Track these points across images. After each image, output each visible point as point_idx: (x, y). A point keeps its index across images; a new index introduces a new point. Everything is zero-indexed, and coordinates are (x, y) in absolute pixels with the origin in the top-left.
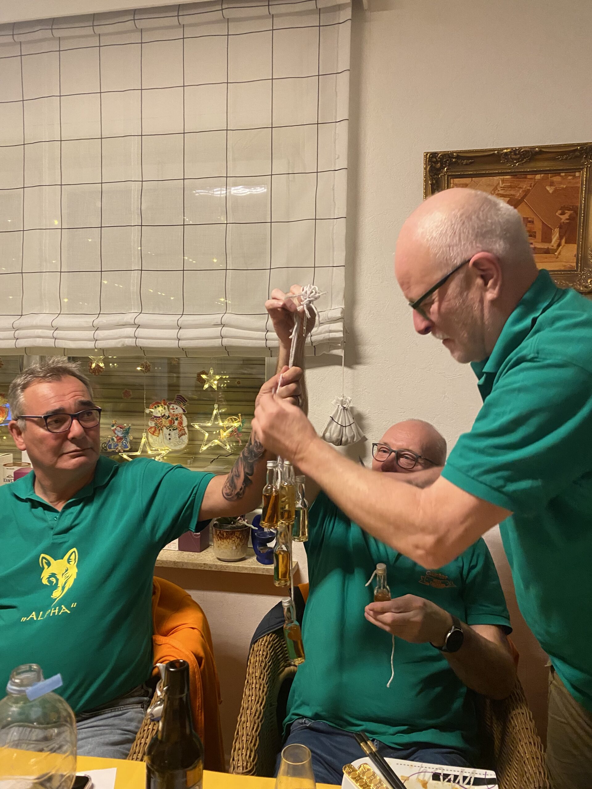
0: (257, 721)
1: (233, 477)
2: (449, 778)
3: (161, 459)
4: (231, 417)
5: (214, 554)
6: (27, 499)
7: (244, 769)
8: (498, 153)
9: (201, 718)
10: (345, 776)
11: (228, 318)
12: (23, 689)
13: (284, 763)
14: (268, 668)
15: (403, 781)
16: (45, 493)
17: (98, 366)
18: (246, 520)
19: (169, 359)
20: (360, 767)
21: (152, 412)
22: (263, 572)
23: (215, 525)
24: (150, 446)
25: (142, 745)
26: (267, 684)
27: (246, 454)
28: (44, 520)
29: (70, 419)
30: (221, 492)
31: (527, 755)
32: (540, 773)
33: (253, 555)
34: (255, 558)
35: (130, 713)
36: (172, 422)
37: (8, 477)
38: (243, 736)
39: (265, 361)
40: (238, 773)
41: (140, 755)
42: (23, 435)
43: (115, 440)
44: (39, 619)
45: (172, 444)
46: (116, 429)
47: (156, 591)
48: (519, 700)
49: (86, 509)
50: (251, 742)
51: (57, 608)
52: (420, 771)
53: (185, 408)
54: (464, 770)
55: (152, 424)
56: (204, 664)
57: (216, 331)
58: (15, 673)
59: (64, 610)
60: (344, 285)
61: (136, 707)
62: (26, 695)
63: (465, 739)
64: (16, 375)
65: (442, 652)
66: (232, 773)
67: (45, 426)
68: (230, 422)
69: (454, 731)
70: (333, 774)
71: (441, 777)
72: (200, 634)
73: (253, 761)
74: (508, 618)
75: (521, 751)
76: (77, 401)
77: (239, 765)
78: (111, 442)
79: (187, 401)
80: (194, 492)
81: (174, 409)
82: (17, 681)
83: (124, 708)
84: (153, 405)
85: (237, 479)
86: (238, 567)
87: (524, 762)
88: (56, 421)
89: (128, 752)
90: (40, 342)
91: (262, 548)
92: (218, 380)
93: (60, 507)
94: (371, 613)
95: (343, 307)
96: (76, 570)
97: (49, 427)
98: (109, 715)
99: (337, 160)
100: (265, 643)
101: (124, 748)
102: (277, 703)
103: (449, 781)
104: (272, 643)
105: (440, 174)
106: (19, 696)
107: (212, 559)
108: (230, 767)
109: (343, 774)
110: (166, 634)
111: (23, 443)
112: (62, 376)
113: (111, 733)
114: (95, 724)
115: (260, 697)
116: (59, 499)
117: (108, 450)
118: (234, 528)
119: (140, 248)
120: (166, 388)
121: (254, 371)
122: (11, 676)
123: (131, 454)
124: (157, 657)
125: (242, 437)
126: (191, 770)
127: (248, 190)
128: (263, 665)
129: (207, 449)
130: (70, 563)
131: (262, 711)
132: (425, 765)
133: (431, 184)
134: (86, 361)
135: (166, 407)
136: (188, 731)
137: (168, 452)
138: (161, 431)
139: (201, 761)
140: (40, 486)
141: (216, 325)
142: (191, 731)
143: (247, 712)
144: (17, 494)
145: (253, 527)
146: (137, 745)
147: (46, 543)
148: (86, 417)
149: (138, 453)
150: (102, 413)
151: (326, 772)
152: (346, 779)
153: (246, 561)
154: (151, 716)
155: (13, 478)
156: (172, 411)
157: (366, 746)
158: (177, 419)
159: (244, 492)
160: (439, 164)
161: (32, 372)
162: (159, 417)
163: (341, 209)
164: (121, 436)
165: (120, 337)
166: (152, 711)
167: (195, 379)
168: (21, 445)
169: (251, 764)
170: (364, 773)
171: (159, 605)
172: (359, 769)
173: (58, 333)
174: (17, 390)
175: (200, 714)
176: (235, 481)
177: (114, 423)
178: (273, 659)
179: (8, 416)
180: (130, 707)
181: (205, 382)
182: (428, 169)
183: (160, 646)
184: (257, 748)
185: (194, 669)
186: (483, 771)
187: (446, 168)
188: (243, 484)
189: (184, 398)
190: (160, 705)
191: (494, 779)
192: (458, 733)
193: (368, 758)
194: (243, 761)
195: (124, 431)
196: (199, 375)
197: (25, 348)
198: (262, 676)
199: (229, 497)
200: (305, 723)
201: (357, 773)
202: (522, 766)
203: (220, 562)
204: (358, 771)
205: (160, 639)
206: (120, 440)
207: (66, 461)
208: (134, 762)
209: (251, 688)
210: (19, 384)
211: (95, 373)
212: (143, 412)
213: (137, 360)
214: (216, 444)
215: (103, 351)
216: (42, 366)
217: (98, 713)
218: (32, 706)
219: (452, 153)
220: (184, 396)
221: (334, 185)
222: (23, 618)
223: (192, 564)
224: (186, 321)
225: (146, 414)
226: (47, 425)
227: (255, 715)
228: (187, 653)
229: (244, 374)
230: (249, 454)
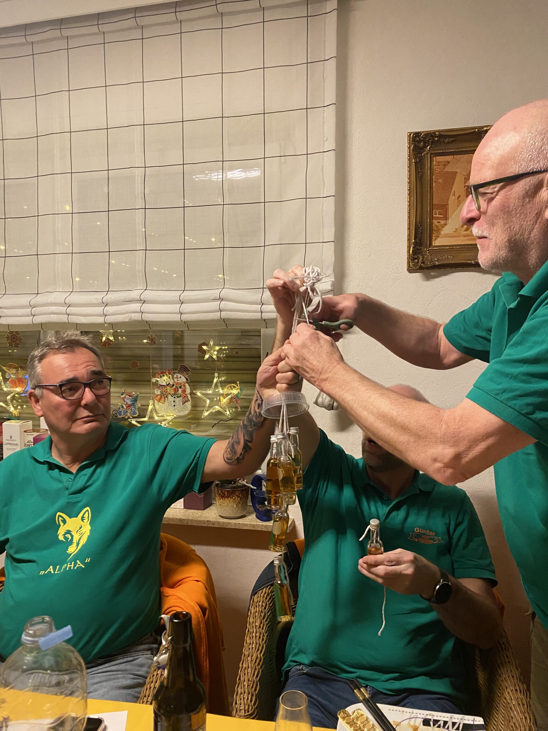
0: (257, 668)
1: (233, 443)
2: (439, 723)
3: (167, 424)
4: (231, 385)
5: (216, 512)
6: (45, 461)
7: (246, 712)
8: (478, 130)
9: (206, 664)
10: (340, 720)
11: (225, 293)
12: (36, 639)
13: (282, 709)
14: (268, 618)
15: (394, 726)
16: (61, 455)
17: (108, 339)
18: (246, 480)
19: (173, 332)
20: (354, 712)
21: (158, 381)
22: (262, 528)
23: (217, 485)
24: (157, 412)
25: (152, 689)
26: (266, 633)
27: (246, 423)
28: (61, 481)
29: (83, 387)
30: (222, 456)
31: (513, 701)
32: (526, 718)
33: (252, 513)
34: (254, 516)
35: (141, 659)
36: (176, 390)
37: (28, 442)
38: (245, 681)
39: (260, 332)
40: (240, 717)
41: (150, 699)
42: (40, 403)
43: (125, 407)
44: (56, 572)
45: (176, 410)
46: (125, 397)
47: (163, 546)
48: (505, 649)
49: (99, 470)
50: (252, 687)
51: (73, 563)
52: (411, 717)
53: (188, 377)
54: (453, 716)
55: (158, 392)
56: (208, 614)
57: (215, 305)
58: (29, 625)
59: (79, 565)
60: (333, 260)
61: (147, 653)
62: (39, 645)
63: (454, 686)
64: (33, 349)
65: (432, 604)
66: (235, 717)
67: (60, 394)
68: (229, 390)
69: (442, 678)
70: (330, 718)
71: (431, 723)
72: (204, 586)
73: (254, 704)
74: (493, 572)
75: (508, 698)
76: (89, 371)
77: (241, 708)
78: (121, 409)
79: (189, 371)
80: (197, 456)
81: (178, 378)
82: (31, 632)
83: (135, 655)
84: (159, 374)
85: (238, 446)
86: (239, 523)
87: (511, 708)
88: (70, 389)
89: (139, 695)
90: (54, 318)
91: (260, 506)
92: (218, 351)
93: (74, 469)
94: (365, 565)
95: (333, 280)
96: (89, 528)
97: (64, 395)
98: (122, 661)
99: (326, 143)
100: (264, 595)
101: (136, 692)
102: (276, 651)
103: (439, 726)
104: (270, 595)
105: (423, 152)
106: (32, 646)
107: (214, 516)
108: (233, 710)
109: (338, 718)
110: (173, 586)
111: (41, 410)
112: (75, 348)
113: (123, 678)
114: (109, 669)
115: (260, 645)
116: (74, 461)
117: (119, 416)
118: (234, 488)
119: (144, 230)
120: (172, 359)
121: (251, 342)
122: (25, 627)
123: (139, 420)
124: (165, 608)
125: (240, 403)
126: (196, 714)
127: (243, 174)
128: (263, 615)
129: (209, 414)
130: (84, 521)
131: (262, 658)
132: (415, 711)
133: (414, 162)
134: (97, 335)
135: (171, 376)
136: (191, 678)
137: (173, 417)
138: (166, 399)
139: (204, 706)
140: (56, 449)
141: (215, 300)
142: (194, 679)
143: (248, 659)
144: (35, 457)
145: (252, 487)
146: (147, 689)
147: (61, 502)
148: (97, 385)
149: (146, 419)
150: (112, 383)
151: (322, 715)
152: (340, 723)
153: (246, 518)
154: (158, 663)
155: (32, 443)
156: (176, 380)
157: (359, 692)
158: (180, 387)
159: (243, 458)
160: (422, 143)
161: (48, 345)
162: (164, 386)
163: (330, 188)
164: (130, 403)
165: (127, 312)
166: (158, 659)
167: (197, 349)
168: (39, 412)
169: (252, 708)
170: (357, 718)
171: (166, 559)
172: (353, 714)
173: (71, 310)
174: (34, 362)
175: (205, 661)
176: (236, 447)
177: (123, 391)
178: (272, 610)
179: (27, 386)
180: (140, 654)
181: (205, 353)
182: (412, 148)
183: (168, 598)
184: (258, 693)
185: (199, 618)
186: (471, 718)
187: (428, 147)
188: (243, 450)
189: (186, 368)
190: (165, 653)
191: (482, 725)
192: (446, 680)
193: (361, 704)
194: (245, 705)
195: (132, 399)
196: (200, 346)
197: (42, 324)
198: (262, 626)
199: (229, 461)
200: (303, 670)
201: (351, 718)
202: (509, 711)
203: (222, 519)
204: (352, 716)
205: (167, 591)
206: (129, 408)
207: (79, 426)
208: (144, 705)
209: (251, 636)
210: (37, 356)
211: (105, 346)
212: (150, 381)
213: (143, 333)
214: (217, 410)
215: (112, 325)
216: (57, 339)
217: (111, 659)
218: (45, 655)
219: (434, 132)
220: (186, 366)
221: (323, 166)
222: (41, 572)
223: (196, 521)
224: (188, 296)
225: (153, 383)
226: (62, 392)
227: (256, 662)
228: (192, 604)
229: (243, 345)
230: (248, 422)
